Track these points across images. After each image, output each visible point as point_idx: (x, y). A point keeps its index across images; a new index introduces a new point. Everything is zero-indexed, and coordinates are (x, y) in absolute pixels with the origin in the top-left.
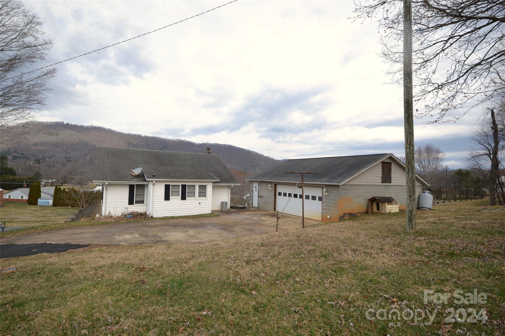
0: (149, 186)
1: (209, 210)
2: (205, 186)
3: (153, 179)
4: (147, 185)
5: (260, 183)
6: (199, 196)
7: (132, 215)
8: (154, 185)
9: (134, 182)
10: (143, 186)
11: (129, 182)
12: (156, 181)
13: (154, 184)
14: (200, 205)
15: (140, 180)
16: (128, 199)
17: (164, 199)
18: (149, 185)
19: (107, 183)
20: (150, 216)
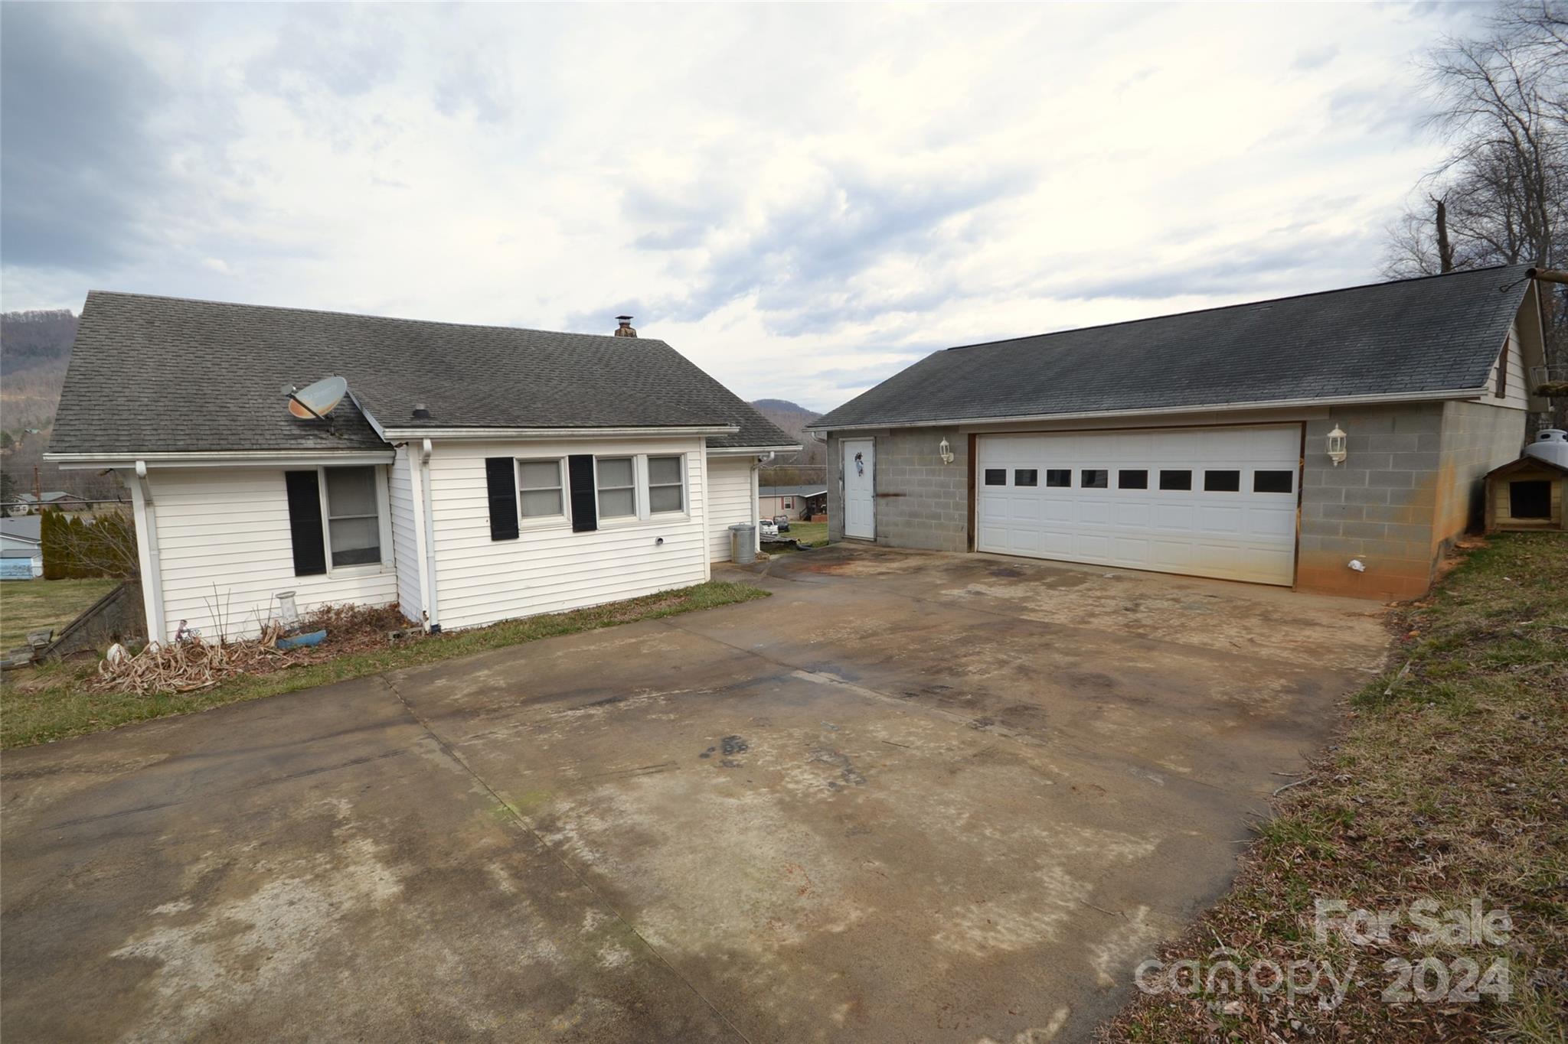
0: (398, 474)
1: (701, 568)
2: (676, 459)
3: (419, 433)
4: (388, 469)
5: (882, 438)
6: (653, 510)
7: (323, 633)
8: (425, 463)
9: (314, 456)
10: (364, 476)
11: (283, 454)
12: (437, 443)
13: (428, 455)
14: (663, 548)
15: (343, 443)
16: (289, 544)
17: (488, 532)
18: (398, 465)
19: (141, 468)
20: (427, 627)
